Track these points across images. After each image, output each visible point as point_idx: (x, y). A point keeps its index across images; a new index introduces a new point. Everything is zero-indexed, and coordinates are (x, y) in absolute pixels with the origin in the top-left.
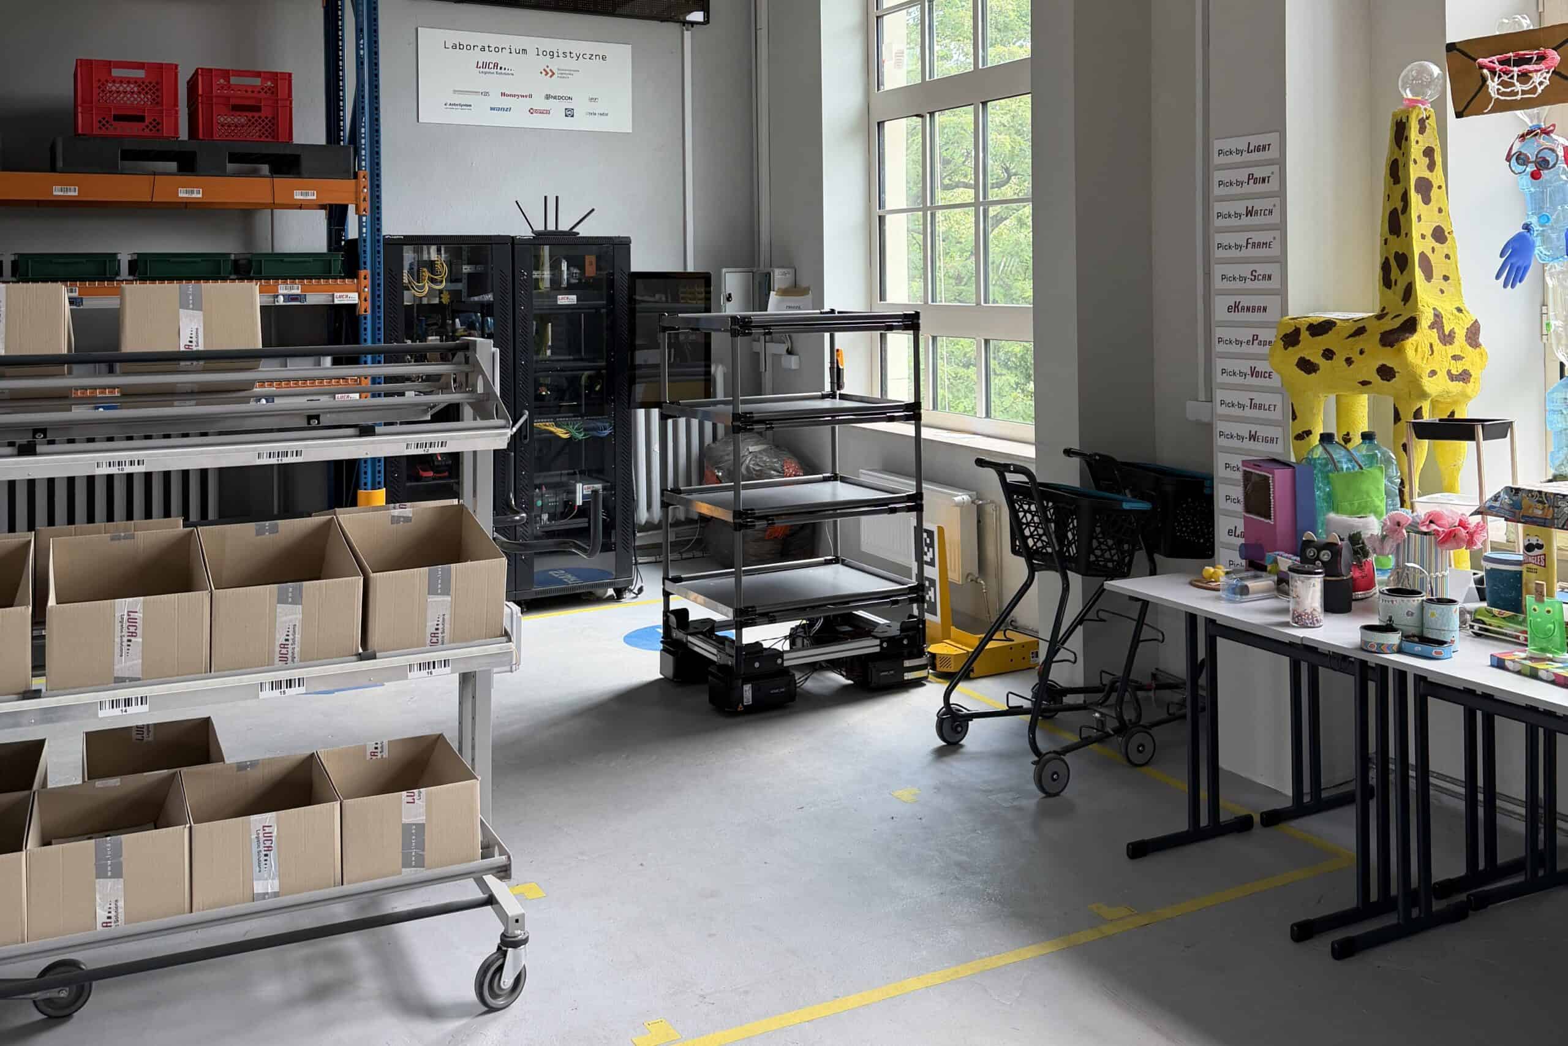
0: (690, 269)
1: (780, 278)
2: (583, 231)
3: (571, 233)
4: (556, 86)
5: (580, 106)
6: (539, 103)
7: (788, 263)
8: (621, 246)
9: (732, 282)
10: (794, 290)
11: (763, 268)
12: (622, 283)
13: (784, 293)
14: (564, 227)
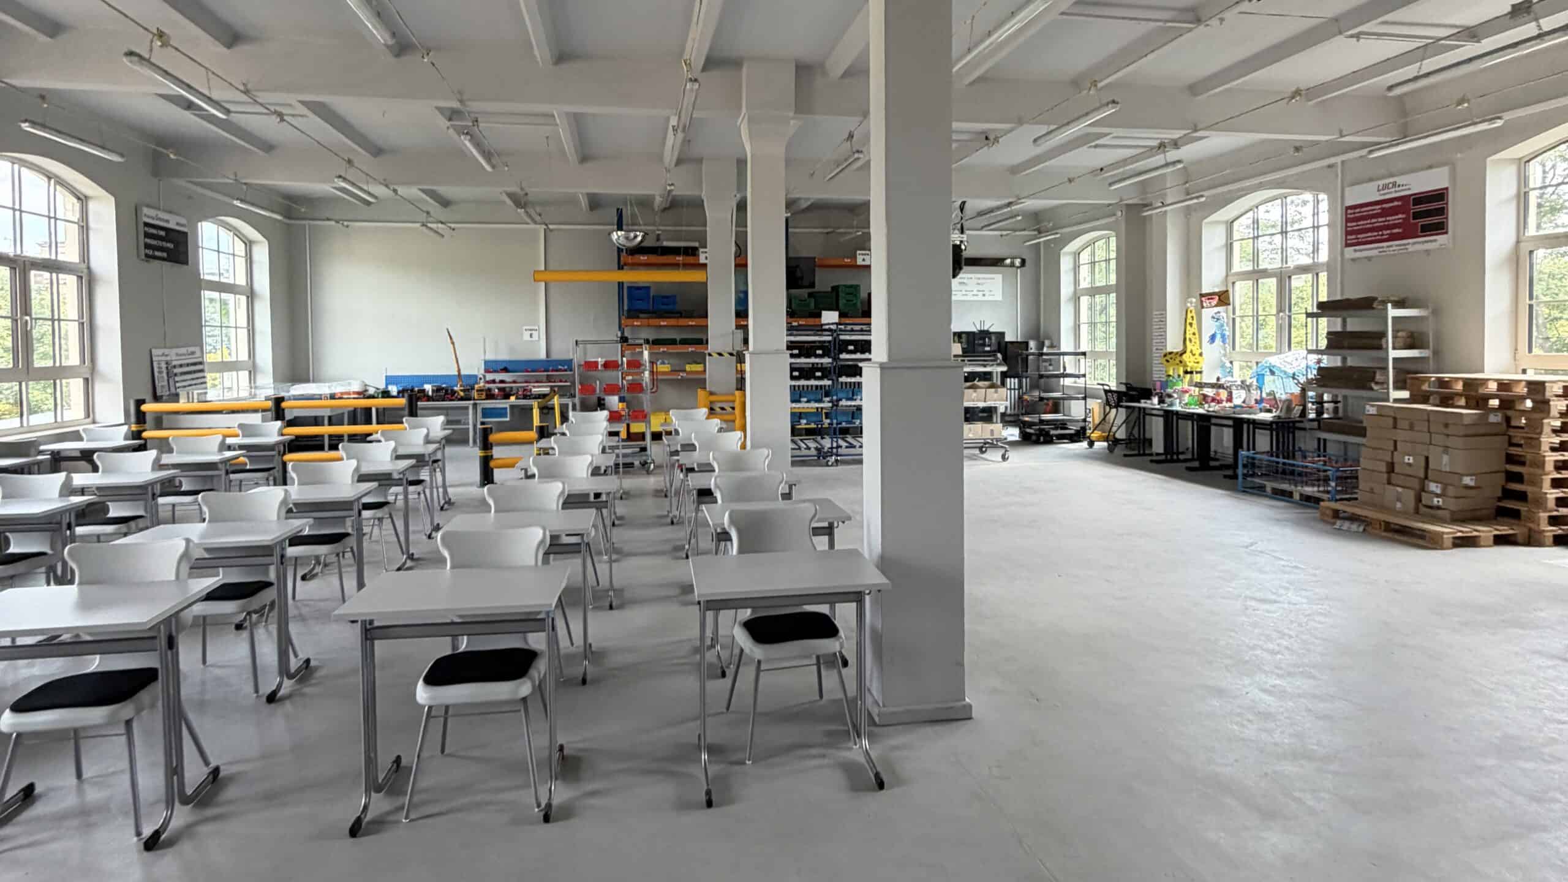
0: (1019, 340)
1: (1047, 343)
2: (991, 330)
3: (988, 331)
4: (981, 288)
5: (987, 293)
6: (975, 292)
7: (1048, 338)
8: (1002, 334)
9: (1032, 344)
10: (1052, 346)
11: (1042, 340)
12: (1003, 345)
13: (1048, 347)
14: (986, 329)
